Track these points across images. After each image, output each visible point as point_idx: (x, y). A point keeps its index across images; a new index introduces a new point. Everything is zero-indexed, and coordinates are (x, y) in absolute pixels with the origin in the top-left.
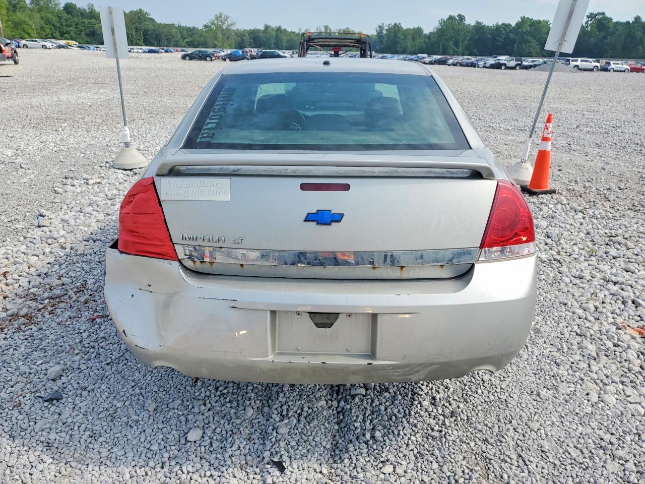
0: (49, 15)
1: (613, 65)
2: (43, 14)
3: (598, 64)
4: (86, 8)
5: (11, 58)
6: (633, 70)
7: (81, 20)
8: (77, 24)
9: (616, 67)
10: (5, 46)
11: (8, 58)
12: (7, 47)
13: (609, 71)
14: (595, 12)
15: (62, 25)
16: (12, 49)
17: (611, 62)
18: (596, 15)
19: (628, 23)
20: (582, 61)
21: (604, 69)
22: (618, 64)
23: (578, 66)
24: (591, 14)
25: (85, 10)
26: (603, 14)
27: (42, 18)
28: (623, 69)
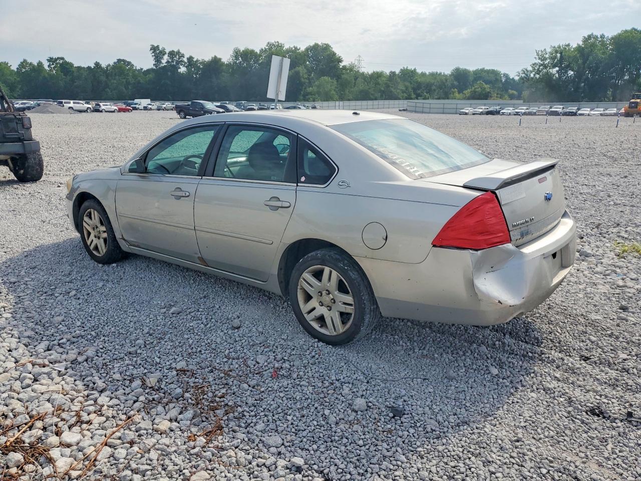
1: (104, 106)
3: (90, 106)
6: (120, 110)
9: (107, 108)
13: (101, 112)
14: (55, 56)
17: (101, 104)
18: (56, 59)
19: (89, 68)
20: (74, 103)
21: (97, 110)
22: (107, 105)
23: (72, 108)
24: (51, 58)
26: (62, 59)
28: (113, 110)
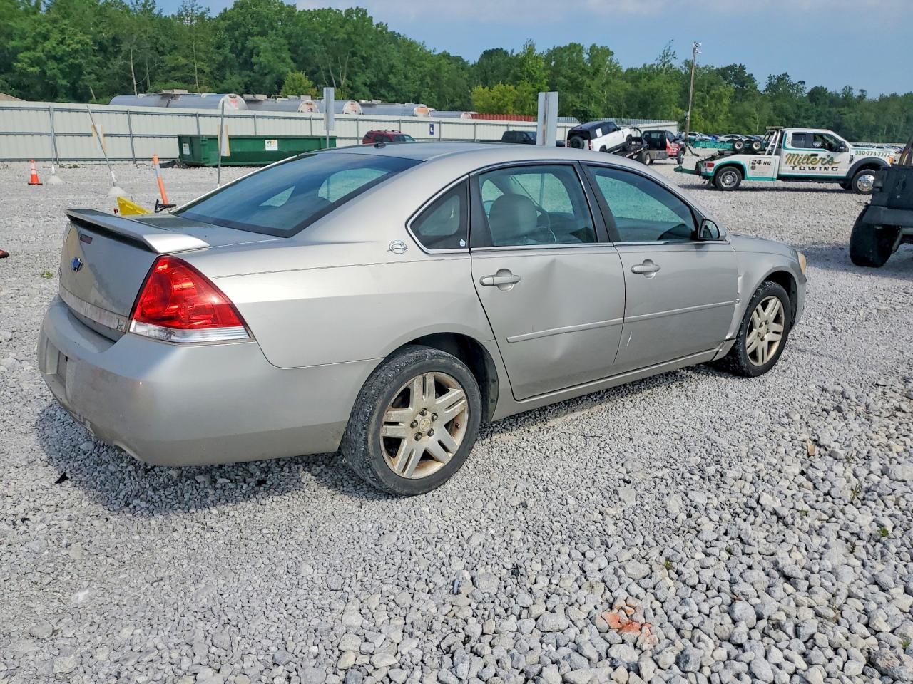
0: (784, 104)
2: (778, 103)
4: (840, 92)
5: (675, 156)
7: (827, 109)
8: (820, 115)
10: (671, 143)
11: (670, 156)
12: (673, 144)
15: (798, 117)
16: (680, 145)
25: (837, 95)
27: (775, 109)
